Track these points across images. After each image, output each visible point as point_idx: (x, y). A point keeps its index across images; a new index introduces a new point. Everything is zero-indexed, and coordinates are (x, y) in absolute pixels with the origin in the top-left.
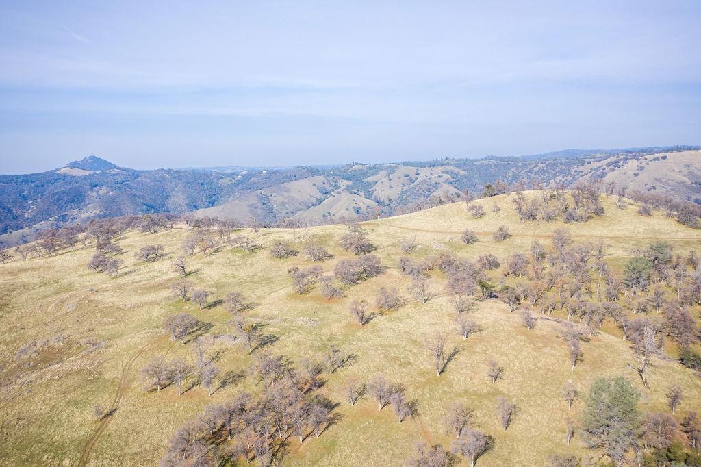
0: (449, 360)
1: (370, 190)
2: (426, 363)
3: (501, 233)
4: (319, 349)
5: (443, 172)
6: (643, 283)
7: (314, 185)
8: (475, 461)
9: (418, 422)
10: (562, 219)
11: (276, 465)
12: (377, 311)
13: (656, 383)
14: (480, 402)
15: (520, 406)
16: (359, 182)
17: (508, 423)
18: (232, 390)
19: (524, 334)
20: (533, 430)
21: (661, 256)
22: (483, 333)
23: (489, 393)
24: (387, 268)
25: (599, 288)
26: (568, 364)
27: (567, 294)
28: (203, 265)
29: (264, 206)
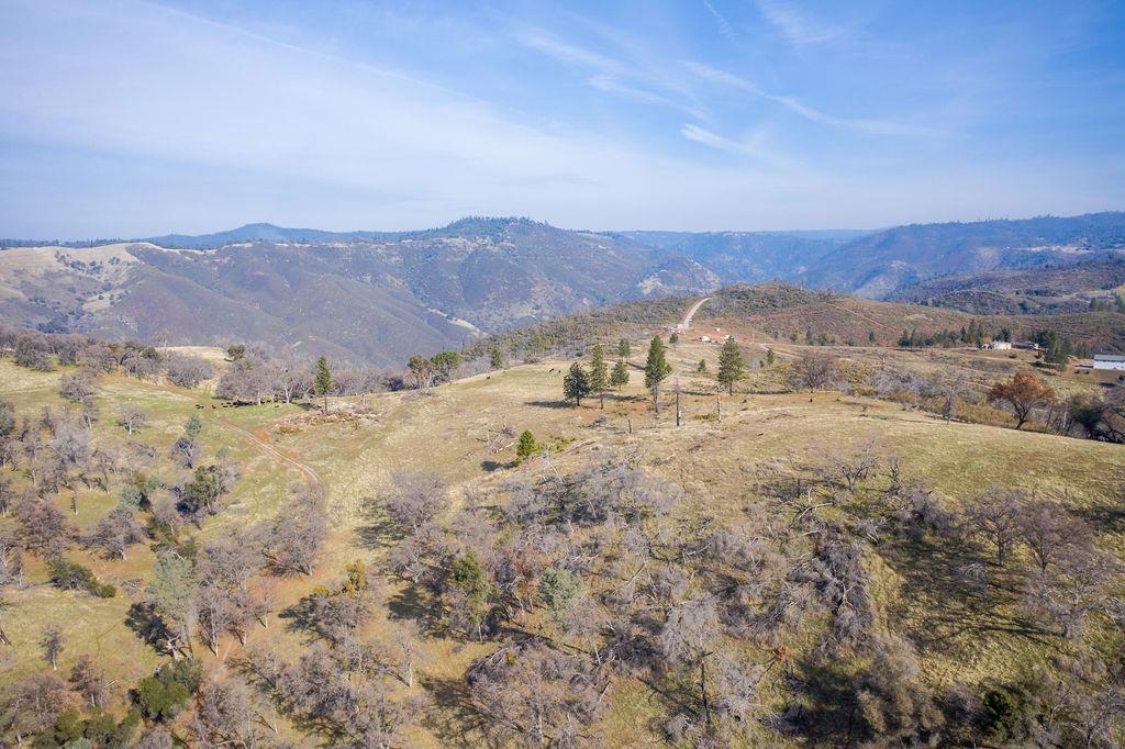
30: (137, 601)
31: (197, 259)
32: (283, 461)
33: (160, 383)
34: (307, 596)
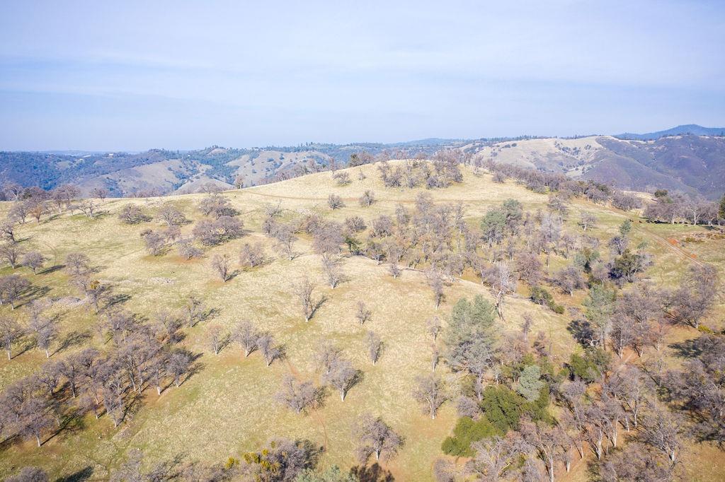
0: (318, 307)
1: (232, 175)
2: (294, 310)
3: (366, 198)
4: (178, 305)
5: (308, 157)
6: (497, 235)
7: (170, 169)
8: (345, 393)
9: (287, 364)
10: (424, 186)
11: (130, 417)
12: (241, 269)
13: (510, 316)
14: (349, 342)
15: (389, 342)
16: (219, 166)
17: (376, 357)
18: (75, 351)
19: (391, 282)
20: (401, 362)
21: (513, 212)
22: (351, 283)
23: (358, 334)
24: (250, 231)
25: (459, 244)
26: (433, 305)
27: (431, 250)
28: (36, 232)
29: (112, 192)
30: (576, 320)
31: (640, 146)
32: (686, 258)
33: (607, 206)
34: (692, 339)
